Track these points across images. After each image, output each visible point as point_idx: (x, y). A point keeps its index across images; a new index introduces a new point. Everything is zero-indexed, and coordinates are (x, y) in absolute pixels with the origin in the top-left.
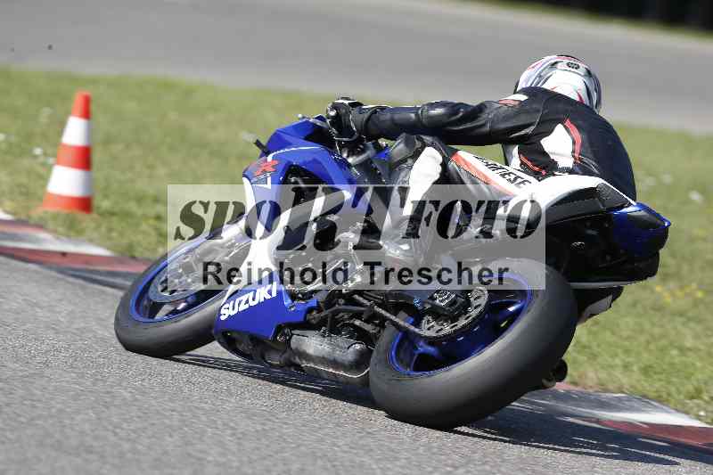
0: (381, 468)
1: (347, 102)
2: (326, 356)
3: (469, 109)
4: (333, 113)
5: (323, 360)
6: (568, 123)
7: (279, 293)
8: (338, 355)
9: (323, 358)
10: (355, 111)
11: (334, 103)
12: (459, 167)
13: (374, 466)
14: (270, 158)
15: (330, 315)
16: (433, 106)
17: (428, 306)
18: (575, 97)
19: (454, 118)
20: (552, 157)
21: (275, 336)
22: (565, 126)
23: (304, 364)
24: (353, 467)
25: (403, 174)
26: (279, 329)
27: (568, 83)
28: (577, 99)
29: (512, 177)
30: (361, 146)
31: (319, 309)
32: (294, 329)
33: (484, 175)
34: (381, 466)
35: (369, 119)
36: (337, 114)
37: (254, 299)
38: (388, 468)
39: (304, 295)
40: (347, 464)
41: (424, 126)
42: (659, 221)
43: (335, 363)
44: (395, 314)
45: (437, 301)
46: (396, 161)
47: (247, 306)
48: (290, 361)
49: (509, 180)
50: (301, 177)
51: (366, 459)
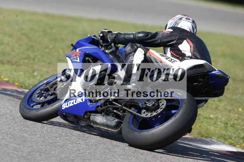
0: (30, 138)
1: (106, 31)
2: (104, 123)
3: (152, 34)
4: (101, 35)
5: (103, 125)
6: (188, 40)
7: (86, 100)
8: (109, 123)
9: (103, 124)
10: (110, 34)
11: (101, 31)
12: (150, 55)
13: (28, 137)
14: (78, 50)
15: (106, 109)
16: (139, 33)
17: (144, 106)
18: (188, 30)
19: (147, 37)
20: (183, 52)
21: (84, 115)
22: (187, 41)
23: (95, 126)
24: (21, 137)
25: (131, 58)
26: (86, 113)
27: (186, 25)
28: (189, 31)
29: (170, 59)
30: (110, 47)
31: (101, 106)
32: (91, 113)
33: (160, 58)
34: (31, 137)
35: (115, 37)
36: (103, 35)
37: (76, 102)
38: (33, 138)
39: (95, 101)
40: (19, 136)
41: (136, 40)
42: (226, 76)
43: (108, 126)
44: (130, 109)
45: (148, 104)
46: (127, 53)
47: (73, 105)
48: (89, 124)
49: (169, 60)
50: (90, 57)
51: (25, 135)
